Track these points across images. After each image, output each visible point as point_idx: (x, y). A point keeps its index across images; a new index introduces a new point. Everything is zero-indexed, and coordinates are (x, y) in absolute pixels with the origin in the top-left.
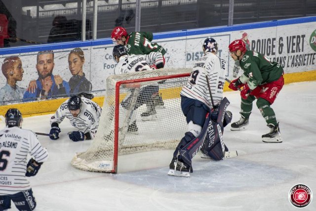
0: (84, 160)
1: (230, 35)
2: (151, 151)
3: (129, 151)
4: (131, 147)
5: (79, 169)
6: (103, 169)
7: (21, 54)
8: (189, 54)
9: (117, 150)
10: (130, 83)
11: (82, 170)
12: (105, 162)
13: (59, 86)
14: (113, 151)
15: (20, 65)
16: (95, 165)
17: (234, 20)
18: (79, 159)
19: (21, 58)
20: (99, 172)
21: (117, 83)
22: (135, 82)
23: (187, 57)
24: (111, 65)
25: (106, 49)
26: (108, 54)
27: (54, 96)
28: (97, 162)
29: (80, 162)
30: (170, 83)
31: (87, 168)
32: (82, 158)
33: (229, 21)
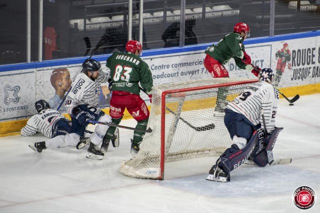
0: (132, 167)
1: (271, 45)
2: (196, 157)
3: (175, 158)
4: (176, 155)
5: (127, 176)
6: (150, 176)
7: (70, 66)
8: (232, 64)
9: (164, 157)
10: (175, 92)
11: (130, 176)
12: (152, 169)
13: (106, 96)
14: (160, 159)
15: (69, 76)
16: (142, 172)
17: (275, 31)
18: (127, 167)
19: (69, 70)
20: (146, 178)
21: (163, 93)
22: (180, 91)
23: (230, 67)
24: (156, 75)
25: (152, 60)
26: (153, 65)
27: (102, 106)
28: (144, 169)
29: (128, 169)
30: (213, 92)
31: (134, 175)
32: (130, 165)
33: (270, 32)
